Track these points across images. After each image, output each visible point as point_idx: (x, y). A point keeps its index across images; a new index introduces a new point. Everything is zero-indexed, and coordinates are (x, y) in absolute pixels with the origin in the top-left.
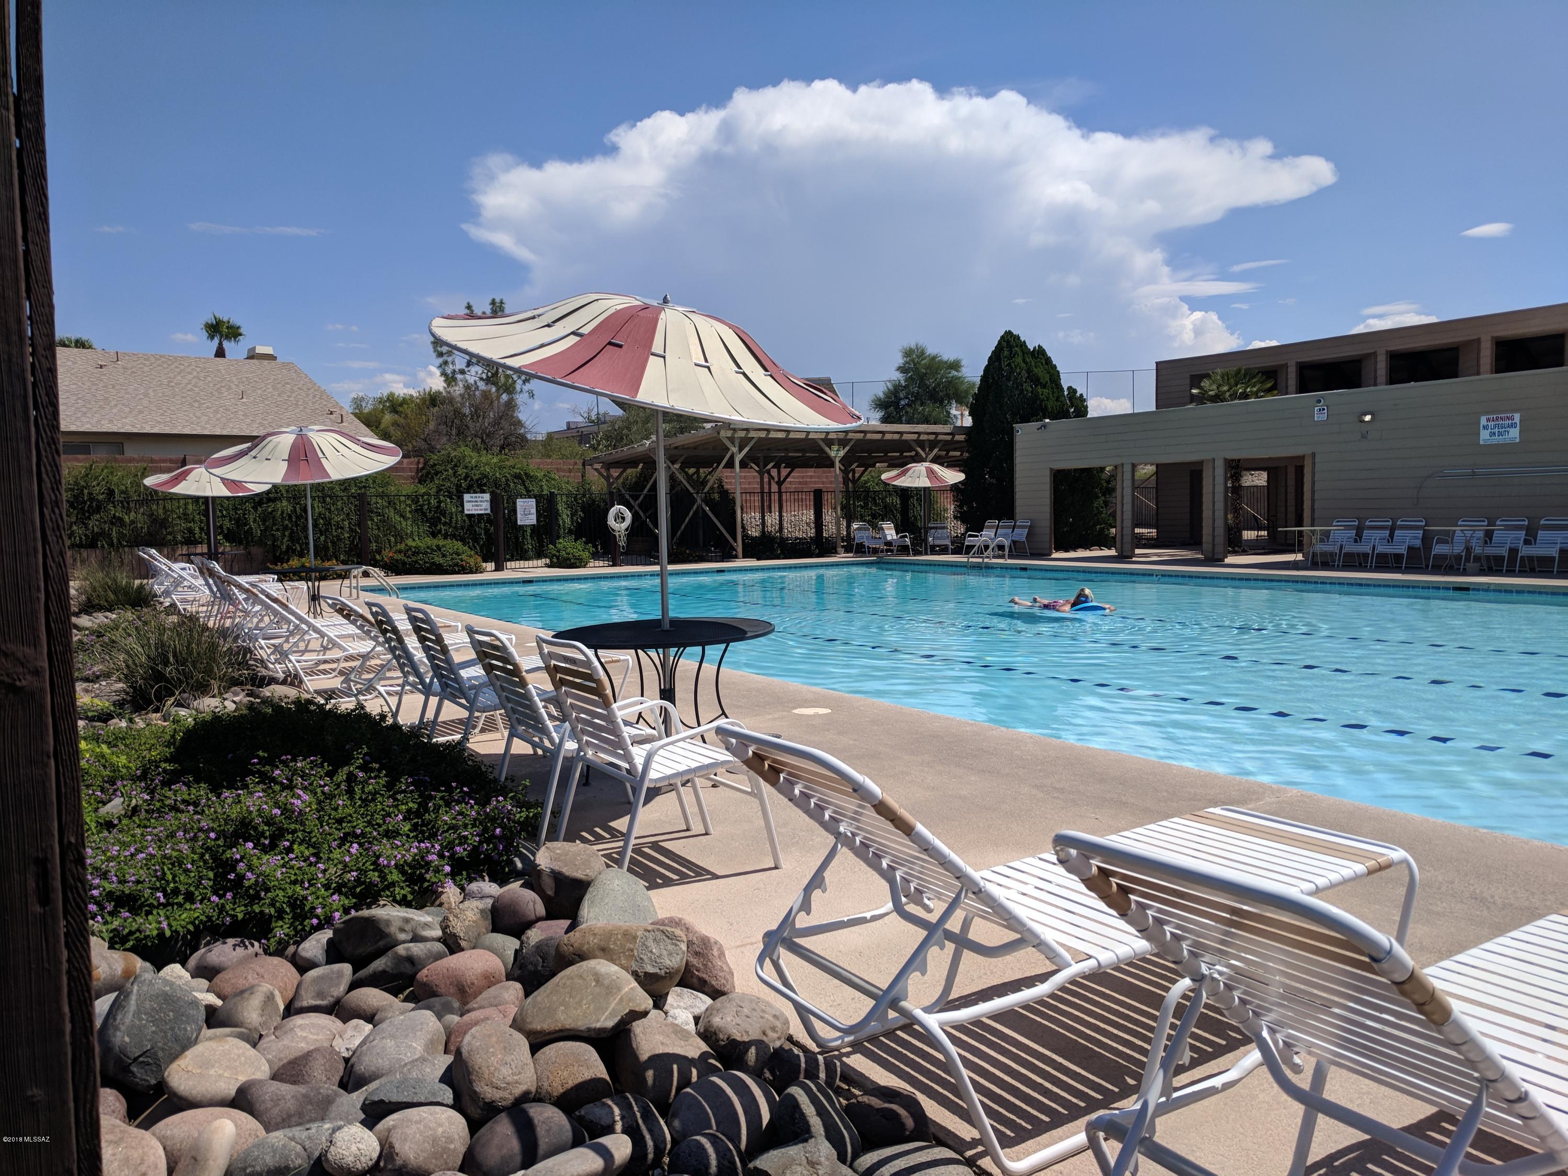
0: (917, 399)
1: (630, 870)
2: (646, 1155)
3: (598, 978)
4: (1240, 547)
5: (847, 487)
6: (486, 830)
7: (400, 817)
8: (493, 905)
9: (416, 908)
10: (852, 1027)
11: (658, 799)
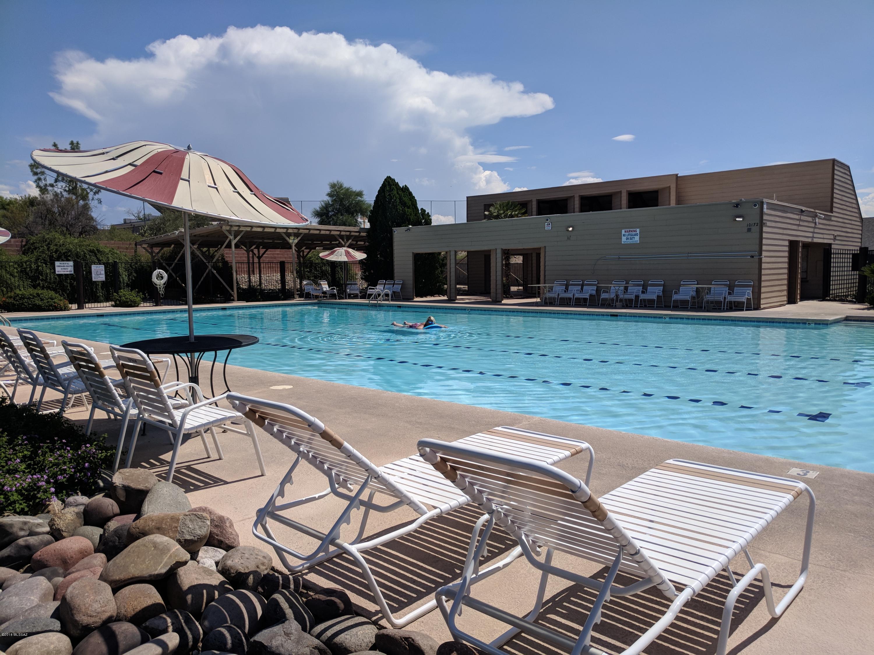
0: (339, 212)
1: (173, 482)
2: (188, 643)
3: (155, 545)
4: (509, 295)
5: (300, 260)
6: (78, 464)
7: (18, 460)
8: (85, 510)
9: (31, 515)
10: (309, 557)
11: (190, 441)
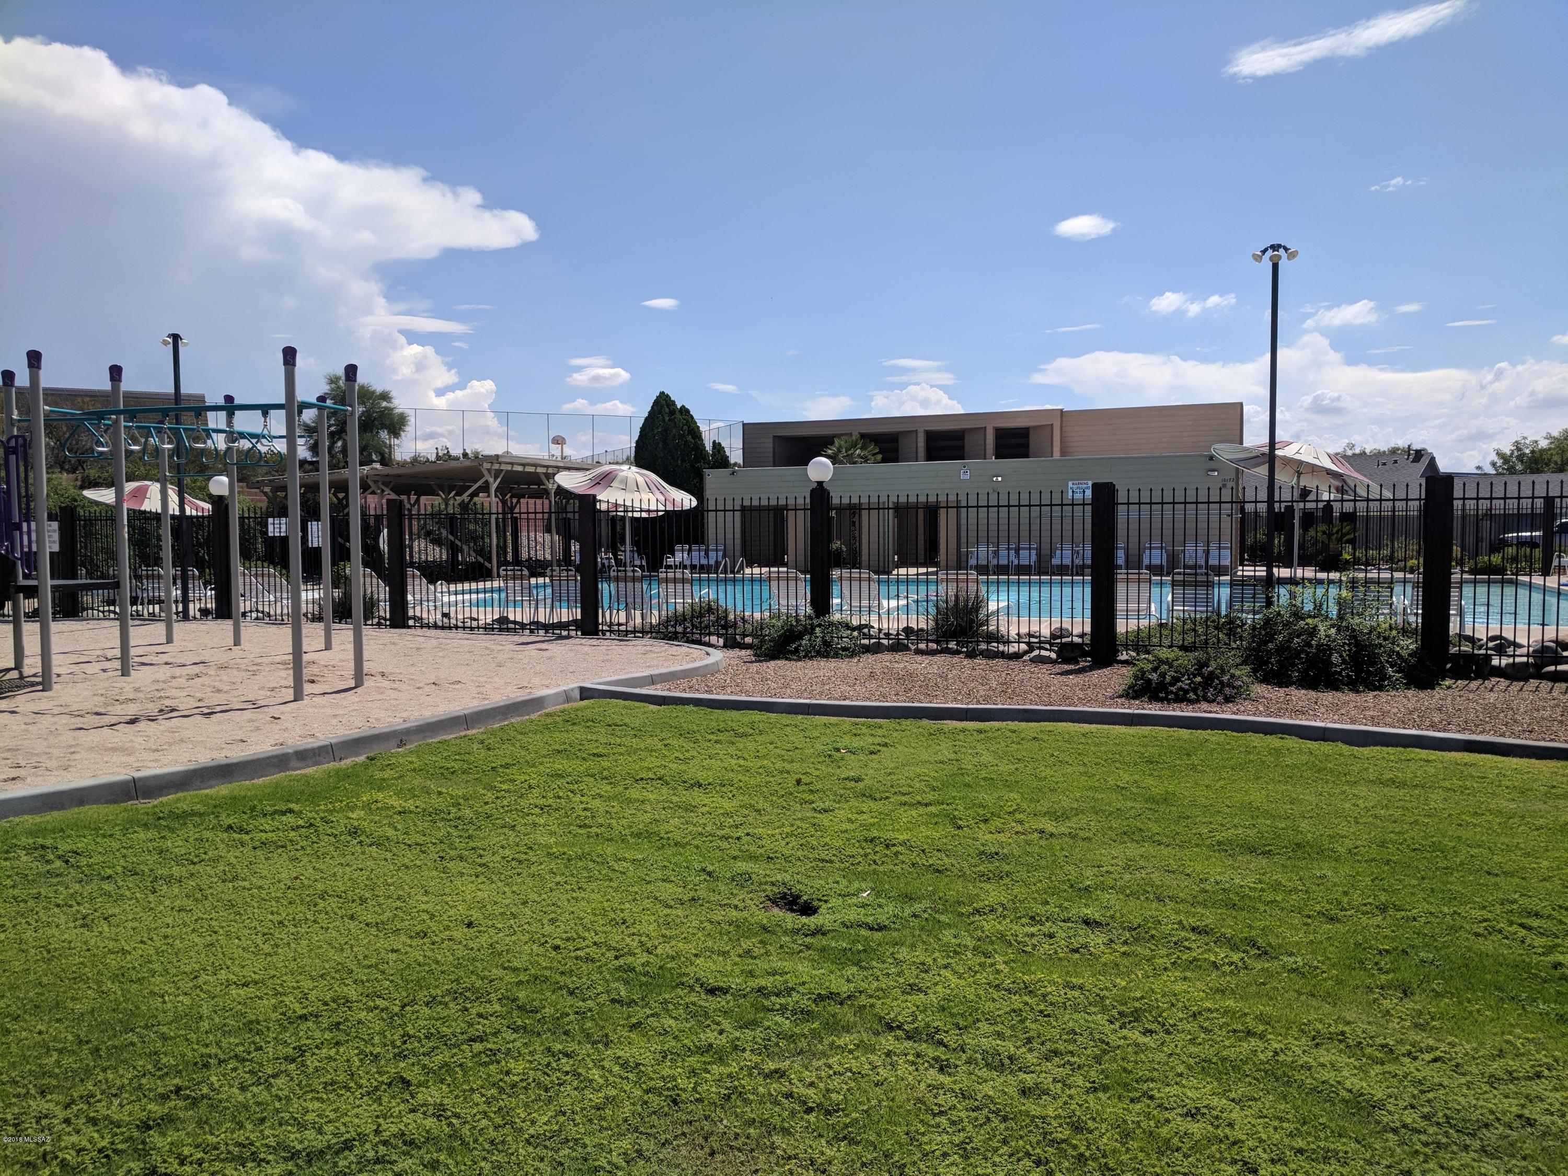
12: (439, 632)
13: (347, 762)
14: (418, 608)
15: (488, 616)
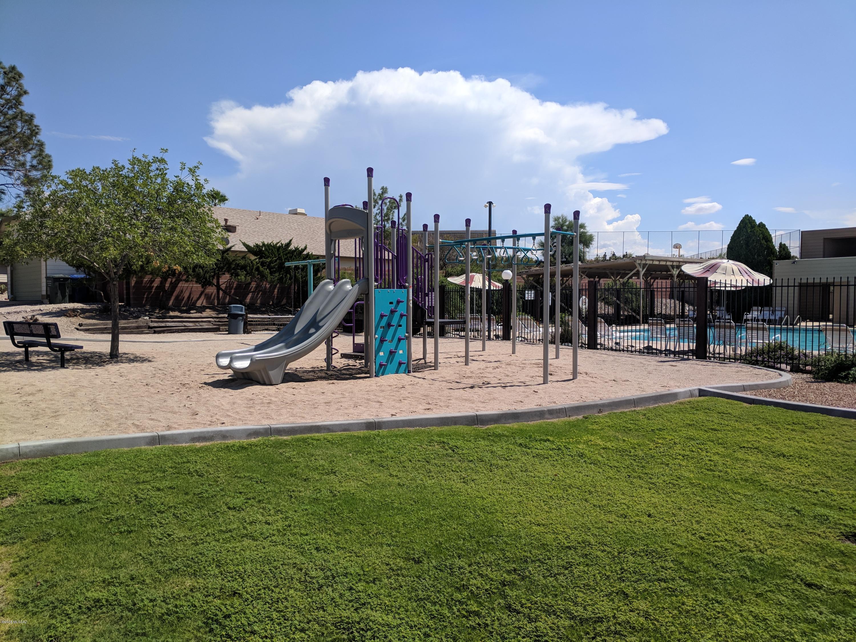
12: (614, 352)
13: (573, 418)
14: (603, 339)
15: (640, 345)
